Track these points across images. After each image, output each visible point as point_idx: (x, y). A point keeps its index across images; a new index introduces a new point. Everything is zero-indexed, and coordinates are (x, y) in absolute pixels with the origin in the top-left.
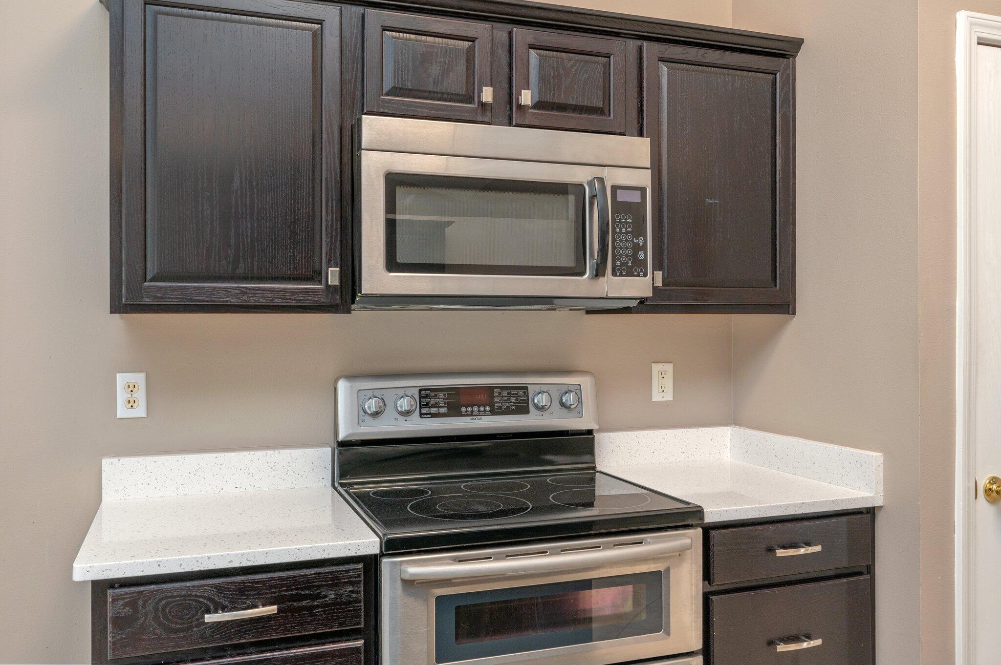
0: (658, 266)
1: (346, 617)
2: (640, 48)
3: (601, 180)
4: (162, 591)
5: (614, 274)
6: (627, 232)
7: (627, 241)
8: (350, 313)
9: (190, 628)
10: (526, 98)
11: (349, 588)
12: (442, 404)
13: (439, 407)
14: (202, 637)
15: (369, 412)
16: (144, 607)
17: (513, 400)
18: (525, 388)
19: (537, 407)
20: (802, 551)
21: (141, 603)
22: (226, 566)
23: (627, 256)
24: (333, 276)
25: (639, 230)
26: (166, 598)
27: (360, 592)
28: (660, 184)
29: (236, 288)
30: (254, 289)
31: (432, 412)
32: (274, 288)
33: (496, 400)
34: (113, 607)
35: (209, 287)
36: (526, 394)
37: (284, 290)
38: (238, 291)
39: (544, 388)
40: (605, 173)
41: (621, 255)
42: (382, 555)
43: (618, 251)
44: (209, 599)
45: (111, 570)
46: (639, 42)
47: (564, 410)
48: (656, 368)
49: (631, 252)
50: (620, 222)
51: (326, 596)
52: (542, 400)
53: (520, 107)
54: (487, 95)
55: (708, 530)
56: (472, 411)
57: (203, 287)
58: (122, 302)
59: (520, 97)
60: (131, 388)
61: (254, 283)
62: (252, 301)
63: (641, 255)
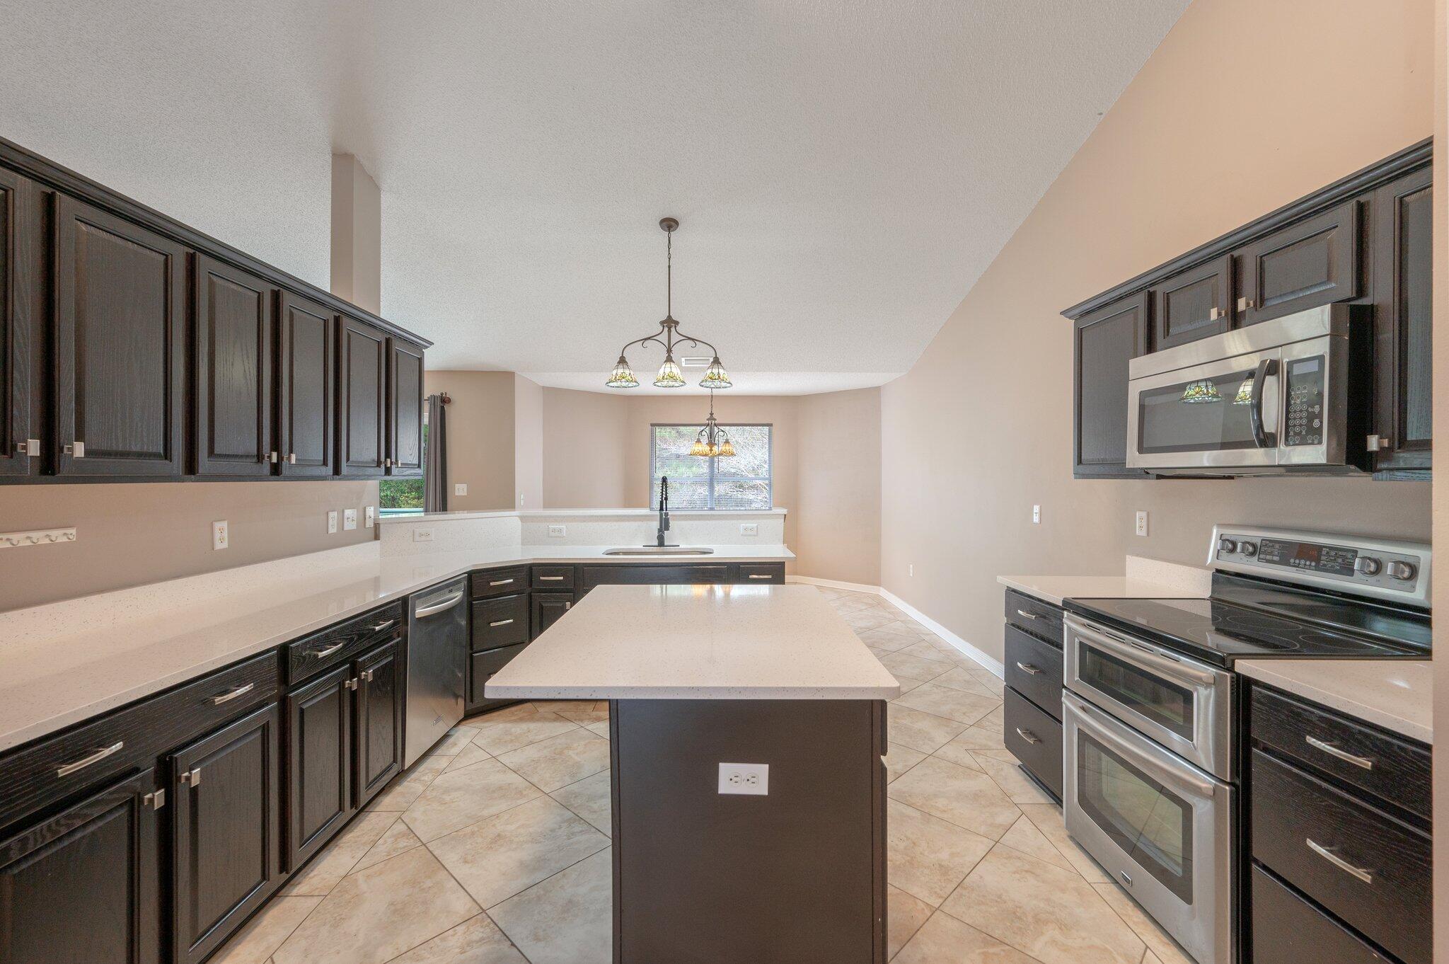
5: (1287, 444)
6: (1301, 403)
7: (1301, 411)
10: (1241, 304)
12: (1276, 553)
13: (1273, 555)
17: (1340, 560)
18: (1353, 552)
23: (1301, 425)
25: (1315, 400)
31: (1264, 556)
33: (1323, 558)
36: (1353, 557)
39: (1375, 555)
41: (1295, 426)
43: (1291, 422)
47: (1395, 581)
49: (1304, 421)
50: (1295, 394)
51: (1053, 622)
53: (1239, 312)
54: (1213, 314)
56: (1299, 564)
59: (1238, 306)
60: (1141, 520)
63: (1316, 423)
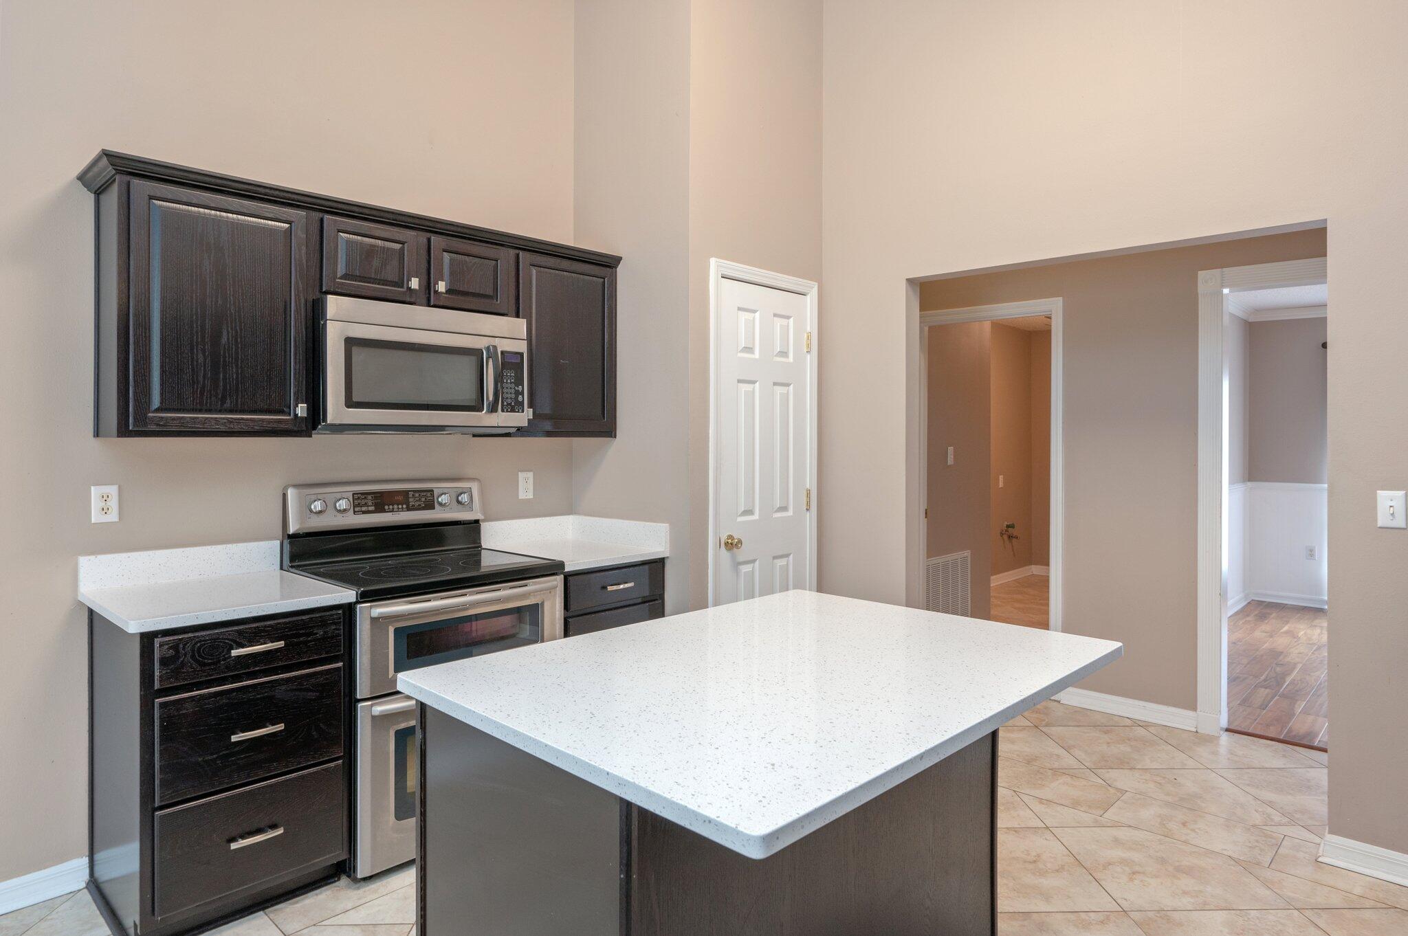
0: (530, 406)
1: (331, 647)
2: (518, 256)
3: (495, 347)
4: (198, 637)
5: (503, 411)
6: (511, 383)
7: (511, 388)
8: (311, 437)
9: (219, 661)
10: (442, 287)
11: (333, 627)
12: (370, 504)
13: (368, 506)
14: (227, 667)
15: (315, 511)
16: (184, 649)
17: (423, 499)
18: (431, 491)
19: (440, 504)
20: (622, 586)
21: (181, 646)
22: (247, 616)
23: (511, 398)
24: (301, 410)
25: (519, 381)
26: (200, 641)
27: (340, 629)
28: (531, 350)
29: (224, 418)
30: (238, 419)
31: (366, 508)
32: (254, 418)
33: (411, 500)
34: (160, 651)
35: (202, 417)
36: (433, 495)
37: (263, 420)
38: (225, 421)
39: (445, 491)
40: (496, 342)
41: (507, 398)
42: (357, 602)
43: (505, 395)
44: (231, 640)
45: (160, 623)
46: (517, 251)
47: (460, 506)
48: (521, 475)
49: (513, 396)
50: (507, 376)
51: (317, 634)
52: (443, 499)
53: (436, 292)
54: (415, 283)
55: (567, 577)
56: (393, 509)
57: (198, 418)
58: (129, 428)
59: (437, 286)
60: (106, 498)
61: (238, 415)
62: (237, 428)
63: (520, 398)
